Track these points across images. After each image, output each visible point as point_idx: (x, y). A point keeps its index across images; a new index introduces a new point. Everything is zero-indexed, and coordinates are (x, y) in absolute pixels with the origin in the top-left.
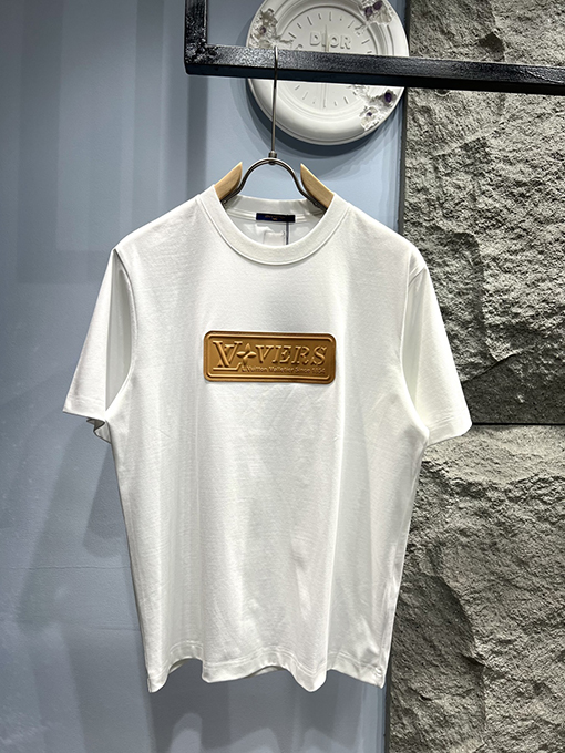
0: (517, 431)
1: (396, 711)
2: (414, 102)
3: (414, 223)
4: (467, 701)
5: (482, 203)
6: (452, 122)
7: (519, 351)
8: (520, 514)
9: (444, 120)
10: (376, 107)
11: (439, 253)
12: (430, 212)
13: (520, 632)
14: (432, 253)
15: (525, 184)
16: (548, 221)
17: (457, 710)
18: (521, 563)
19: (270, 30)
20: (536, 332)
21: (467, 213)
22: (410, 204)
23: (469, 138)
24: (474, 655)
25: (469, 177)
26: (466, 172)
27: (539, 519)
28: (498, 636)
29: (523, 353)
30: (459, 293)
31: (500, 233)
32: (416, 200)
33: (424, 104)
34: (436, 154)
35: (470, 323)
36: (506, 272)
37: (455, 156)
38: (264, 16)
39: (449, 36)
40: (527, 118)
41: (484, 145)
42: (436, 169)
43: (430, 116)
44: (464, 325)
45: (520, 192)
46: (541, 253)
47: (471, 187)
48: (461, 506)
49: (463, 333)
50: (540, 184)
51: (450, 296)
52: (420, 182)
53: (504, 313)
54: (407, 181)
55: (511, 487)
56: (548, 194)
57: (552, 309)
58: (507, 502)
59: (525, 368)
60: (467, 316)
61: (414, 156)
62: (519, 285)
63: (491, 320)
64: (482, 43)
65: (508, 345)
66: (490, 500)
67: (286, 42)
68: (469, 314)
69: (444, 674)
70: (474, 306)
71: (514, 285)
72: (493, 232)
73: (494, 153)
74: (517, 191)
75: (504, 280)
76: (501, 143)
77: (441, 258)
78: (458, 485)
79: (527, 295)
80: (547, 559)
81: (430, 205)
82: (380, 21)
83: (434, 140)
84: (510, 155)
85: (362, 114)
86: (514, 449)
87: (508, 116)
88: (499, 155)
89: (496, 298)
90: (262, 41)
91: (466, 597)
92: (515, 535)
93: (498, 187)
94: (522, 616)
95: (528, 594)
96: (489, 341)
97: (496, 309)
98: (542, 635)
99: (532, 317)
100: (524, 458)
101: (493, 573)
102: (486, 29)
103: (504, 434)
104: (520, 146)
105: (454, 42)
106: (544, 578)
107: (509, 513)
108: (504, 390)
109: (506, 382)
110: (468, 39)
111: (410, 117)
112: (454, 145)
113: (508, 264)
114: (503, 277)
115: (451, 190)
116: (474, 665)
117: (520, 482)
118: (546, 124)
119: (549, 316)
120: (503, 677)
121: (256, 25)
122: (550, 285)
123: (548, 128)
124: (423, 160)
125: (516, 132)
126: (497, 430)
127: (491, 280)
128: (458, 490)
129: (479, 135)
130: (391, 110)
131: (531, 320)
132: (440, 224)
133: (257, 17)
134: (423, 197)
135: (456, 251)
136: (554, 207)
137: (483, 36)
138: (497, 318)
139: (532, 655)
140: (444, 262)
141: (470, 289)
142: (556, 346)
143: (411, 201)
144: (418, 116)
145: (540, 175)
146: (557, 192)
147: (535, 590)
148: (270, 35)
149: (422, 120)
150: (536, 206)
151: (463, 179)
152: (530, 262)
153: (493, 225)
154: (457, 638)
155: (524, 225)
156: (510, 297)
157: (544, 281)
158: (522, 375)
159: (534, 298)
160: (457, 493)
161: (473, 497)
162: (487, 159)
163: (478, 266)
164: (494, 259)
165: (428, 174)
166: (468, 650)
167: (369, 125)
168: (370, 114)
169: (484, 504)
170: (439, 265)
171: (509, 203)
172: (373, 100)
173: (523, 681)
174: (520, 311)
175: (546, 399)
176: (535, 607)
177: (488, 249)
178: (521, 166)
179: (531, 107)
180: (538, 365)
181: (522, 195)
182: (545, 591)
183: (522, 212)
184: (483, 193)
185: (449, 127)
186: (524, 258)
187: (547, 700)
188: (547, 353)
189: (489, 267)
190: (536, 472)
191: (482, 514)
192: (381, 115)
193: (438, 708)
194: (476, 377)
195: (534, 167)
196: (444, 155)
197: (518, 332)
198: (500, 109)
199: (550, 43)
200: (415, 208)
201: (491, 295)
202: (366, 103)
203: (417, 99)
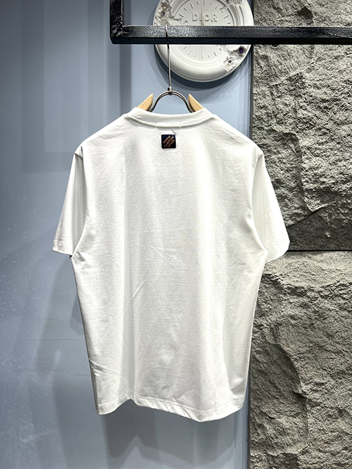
0: (326, 255)
1: (254, 425)
2: (257, 53)
3: (259, 128)
4: (297, 420)
5: (301, 113)
6: (281, 64)
7: (326, 205)
8: (328, 306)
9: (276, 63)
10: (234, 57)
11: (274, 146)
12: (268, 121)
13: (329, 378)
14: (270, 146)
15: (328, 101)
16: (343, 123)
17: (291, 425)
18: (329, 336)
19: (167, 13)
20: (336, 193)
21: (291, 121)
22: (256, 116)
23: (292, 74)
24: (300, 392)
25: (292, 98)
26: (291, 95)
27: (341, 309)
28: (315, 380)
29: (328, 206)
30: (287, 170)
31: (312, 132)
32: (260, 114)
33: (263, 53)
34: (272, 84)
35: (294, 188)
36: (316, 156)
37: (283, 84)
38: (164, 5)
39: (278, 10)
40: (328, 59)
41: (301, 77)
42: (272, 94)
43: (267, 61)
44: (291, 190)
45: (324, 106)
46: (338, 143)
47: (294, 104)
48: (291, 301)
49: (290, 195)
50: (338, 100)
51: (282, 172)
52: (262, 102)
53: (315, 182)
54: (254, 102)
55: (322, 289)
56: (343, 106)
57: (346, 178)
58: (320, 299)
59: (330, 216)
60: (293, 185)
61: (258, 86)
62: (325, 164)
63: (307, 186)
64: (299, 13)
65: (319, 202)
66: (309, 297)
67: (177, 20)
68: (294, 183)
69: (282, 403)
70: (297, 178)
71: (322, 164)
72: (308, 132)
73: (308, 82)
74: (322, 105)
75: (315, 161)
76: (312, 76)
77: (275, 149)
78: (289, 288)
79: (330, 170)
80: (346, 333)
81: (268, 116)
82: (235, 3)
83: (270, 75)
84: (318, 83)
85: (225, 62)
86: (324, 266)
87: (316, 58)
88: (311, 83)
89: (310, 173)
91: (295, 357)
92: (326, 319)
93: (310, 103)
94: (330, 368)
95: (334, 355)
96: (306, 200)
97: (310, 179)
98: (343, 380)
99: (333, 183)
100: (331, 271)
101: (311, 342)
102: (301, 4)
103: (318, 257)
104: (324, 77)
105: (281, 14)
106: (344, 345)
107: (321, 305)
108: (317, 229)
109: (318, 224)
110: (290, 11)
111: (255, 62)
112: (283, 78)
113: (318, 151)
114: (314, 159)
115: (281, 106)
116: (300, 398)
117: (328, 286)
118: (341, 63)
119: (344, 183)
120: (319, 405)
121: (159, 10)
122: (345, 163)
123: (342, 64)
124: (264, 88)
125: (321, 68)
126: (314, 254)
127: (307, 161)
128: (289, 291)
129: (298, 71)
130: (244, 58)
131: (333, 186)
132: (275, 128)
133: (159, 5)
134: (264, 111)
135: (285, 144)
136: (346, 115)
137: (300, 9)
138: (311, 185)
139: (337, 392)
140: (278, 151)
141: (294, 167)
142: (349, 201)
143: (257, 114)
144: (260, 61)
145: (337, 94)
146: (348, 105)
147: (338, 352)
148: (168, 16)
149: (263, 64)
150: (335, 114)
151: (289, 99)
152: (331, 149)
153: (308, 127)
154: (290, 382)
155: (327, 126)
156: (319, 171)
157: (340, 161)
158: (328, 220)
159: (334, 172)
160: (289, 293)
161: (298, 296)
162: (303, 86)
163: (299, 153)
164: (308, 148)
165: (267, 97)
166: (296, 389)
167: (229, 68)
168: (230, 62)
169: (305, 300)
170: (275, 153)
171: (318, 113)
172: (232, 53)
173: (332, 408)
174: (325, 180)
175: (345, 234)
176: (338, 363)
177: (304, 142)
178: (325, 89)
179: (331, 52)
180: (338, 213)
181: (326, 108)
182: (344, 353)
183: (326, 118)
184: (301, 107)
185: (280, 67)
186: (328, 147)
187: (347, 420)
188: (343, 206)
189: (305, 153)
190: (338, 280)
191: (304, 306)
192: (237, 61)
193: (279, 424)
194: (299, 222)
195: (333, 90)
196: (276, 85)
197: (325, 193)
198: (311, 54)
199: (342, 11)
200: (260, 119)
201: (307, 171)
202: (227, 55)
203: (259, 50)
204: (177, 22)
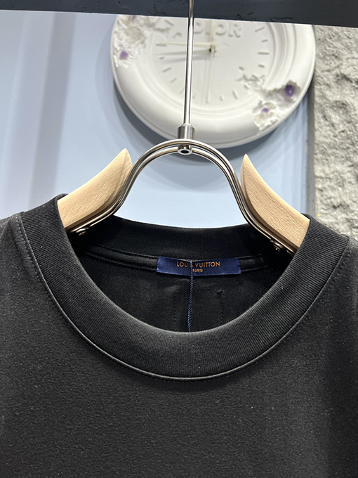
2: (324, 96)
10: (274, 102)
33: (338, 98)
43: (347, 112)
52: (336, 196)
54: (318, 194)
61: (326, 162)
67: (162, 31)
85: (255, 110)
90: (131, 28)
111: (318, 115)
124: (339, 167)
130: (293, 106)
134: (341, 215)
144: (330, 113)
165: (347, 185)
167: (264, 124)
168: (266, 110)
172: (270, 95)
192: (280, 112)
202: (259, 98)
203: (327, 93)
204: (160, 34)
